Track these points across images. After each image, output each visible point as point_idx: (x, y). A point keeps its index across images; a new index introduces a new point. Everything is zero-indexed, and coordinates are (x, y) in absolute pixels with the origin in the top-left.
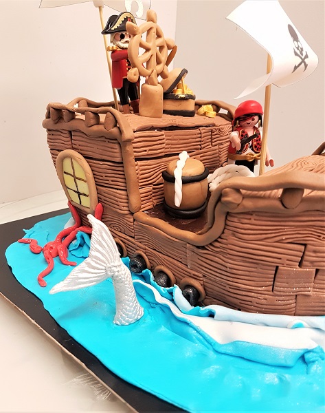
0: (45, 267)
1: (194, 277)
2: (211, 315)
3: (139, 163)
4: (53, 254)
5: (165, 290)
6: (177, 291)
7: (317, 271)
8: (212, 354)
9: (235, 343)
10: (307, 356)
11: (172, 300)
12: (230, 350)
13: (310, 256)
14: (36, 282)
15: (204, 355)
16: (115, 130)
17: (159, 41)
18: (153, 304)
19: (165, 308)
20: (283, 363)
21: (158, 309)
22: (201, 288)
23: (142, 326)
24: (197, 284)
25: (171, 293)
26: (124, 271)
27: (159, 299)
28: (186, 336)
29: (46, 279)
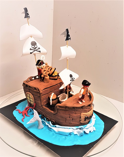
0: (23, 117)
1: (53, 120)
2: (56, 127)
3: (43, 96)
4: (24, 114)
5: (48, 122)
6: (50, 122)
7: (73, 119)
8: (55, 134)
9: (59, 132)
10: (71, 134)
11: (49, 124)
12: (58, 133)
13: (71, 117)
14: (21, 120)
15: (54, 134)
16: (38, 91)
17: (48, 68)
18: (46, 125)
19: (48, 126)
20: (66, 135)
21: (46, 126)
22: (54, 122)
23: (43, 129)
24: (54, 121)
25: (49, 122)
26: (40, 119)
27: (47, 124)
28: (51, 131)
29: (24, 120)
